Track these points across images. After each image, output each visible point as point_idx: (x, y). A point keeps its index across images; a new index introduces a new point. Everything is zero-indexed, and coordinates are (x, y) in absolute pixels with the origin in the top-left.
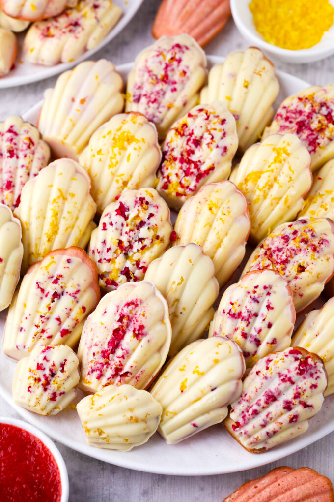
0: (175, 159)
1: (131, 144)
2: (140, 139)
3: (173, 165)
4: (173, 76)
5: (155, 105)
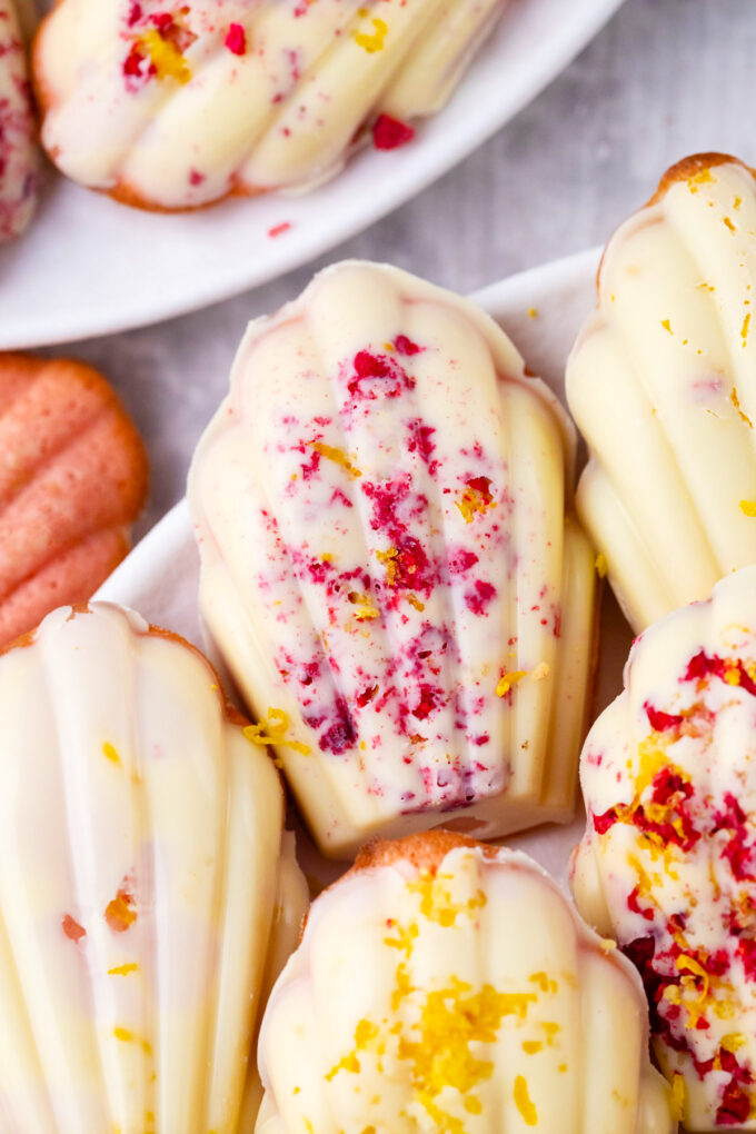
0: (717, 965)
1: (498, 1033)
2: (524, 986)
3: (720, 994)
4: (436, 532)
5: (440, 720)
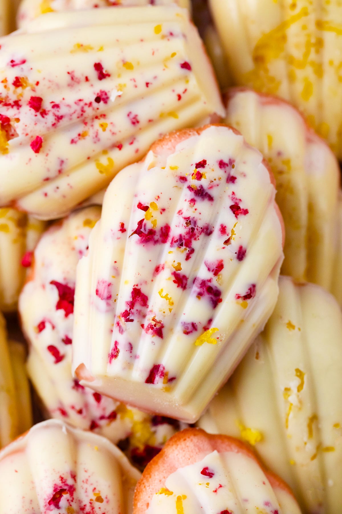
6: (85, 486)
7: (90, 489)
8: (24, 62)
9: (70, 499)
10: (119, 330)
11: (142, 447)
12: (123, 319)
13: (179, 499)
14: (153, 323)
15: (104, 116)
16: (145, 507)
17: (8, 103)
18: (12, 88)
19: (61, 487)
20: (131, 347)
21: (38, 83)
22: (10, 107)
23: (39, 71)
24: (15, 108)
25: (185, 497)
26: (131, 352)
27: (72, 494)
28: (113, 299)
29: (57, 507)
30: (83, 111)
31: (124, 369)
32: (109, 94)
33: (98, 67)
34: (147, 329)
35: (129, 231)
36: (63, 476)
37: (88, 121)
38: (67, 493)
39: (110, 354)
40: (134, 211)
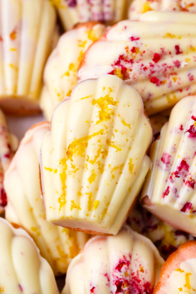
6: (136, 262)
7: (138, 264)
8: (138, 39)
9: (127, 268)
10: (171, 181)
11: (168, 246)
12: (174, 176)
13: (187, 275)
14: (190, 180)
15: (176, 74)
16: (167, 277)
17: (127, 60)
18: (130, 52)
19: (123, 261)
20: (176, 191)
21: (144, 52)
22: (128, 62)
23: (146, 46)
24: (130, 64)
25: (190, 274)
26: (176, 193)
27: (128, 266)
28: (171, 164)
29: (120, 271)
30: (166, 70)
31: (171, 202)
32: (180, 63)
33: (177, 47)
34: (186, 183)
35: (185, 130)
36: (125, 255)
37: (167, 75)
38: (126, 265)
39: (164, 193)
40: (189, 120)
